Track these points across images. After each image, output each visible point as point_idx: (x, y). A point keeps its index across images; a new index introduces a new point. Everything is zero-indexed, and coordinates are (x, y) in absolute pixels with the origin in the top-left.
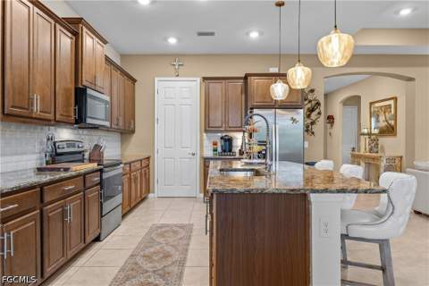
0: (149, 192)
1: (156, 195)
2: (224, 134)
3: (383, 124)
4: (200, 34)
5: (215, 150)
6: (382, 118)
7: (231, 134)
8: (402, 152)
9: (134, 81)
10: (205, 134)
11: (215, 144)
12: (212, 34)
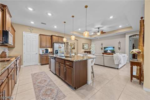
0: (21, 65)
1: (24, 66)
2: (46, 48)
3: (72, 47)
4: (42, 23)
5: (43, 52)
6: (72, 46)
7: (48, 49)
8: (76, 52)
9: (15, 31)
10: (40, 49)
11: (43, 51)
12: (45, 24)
